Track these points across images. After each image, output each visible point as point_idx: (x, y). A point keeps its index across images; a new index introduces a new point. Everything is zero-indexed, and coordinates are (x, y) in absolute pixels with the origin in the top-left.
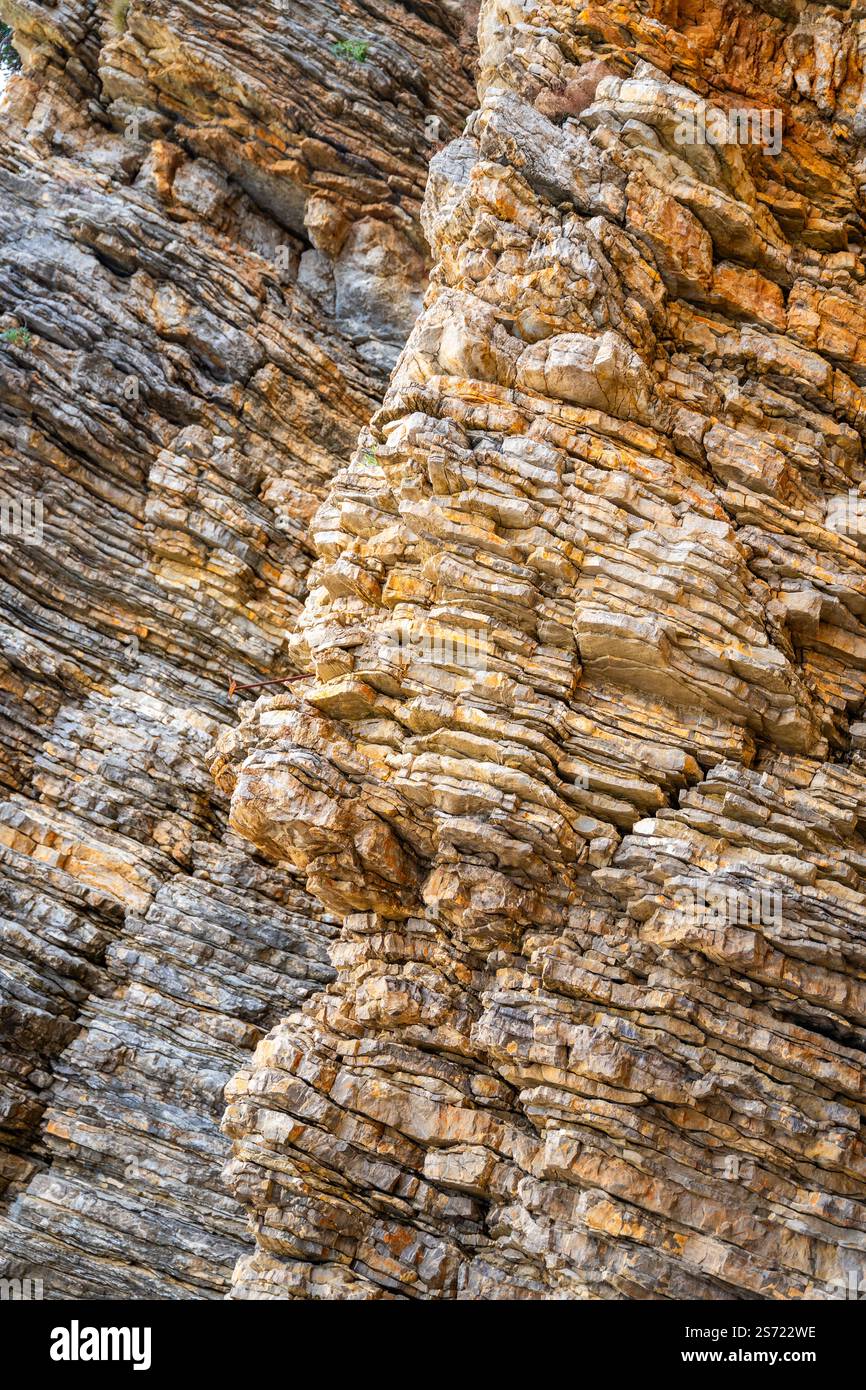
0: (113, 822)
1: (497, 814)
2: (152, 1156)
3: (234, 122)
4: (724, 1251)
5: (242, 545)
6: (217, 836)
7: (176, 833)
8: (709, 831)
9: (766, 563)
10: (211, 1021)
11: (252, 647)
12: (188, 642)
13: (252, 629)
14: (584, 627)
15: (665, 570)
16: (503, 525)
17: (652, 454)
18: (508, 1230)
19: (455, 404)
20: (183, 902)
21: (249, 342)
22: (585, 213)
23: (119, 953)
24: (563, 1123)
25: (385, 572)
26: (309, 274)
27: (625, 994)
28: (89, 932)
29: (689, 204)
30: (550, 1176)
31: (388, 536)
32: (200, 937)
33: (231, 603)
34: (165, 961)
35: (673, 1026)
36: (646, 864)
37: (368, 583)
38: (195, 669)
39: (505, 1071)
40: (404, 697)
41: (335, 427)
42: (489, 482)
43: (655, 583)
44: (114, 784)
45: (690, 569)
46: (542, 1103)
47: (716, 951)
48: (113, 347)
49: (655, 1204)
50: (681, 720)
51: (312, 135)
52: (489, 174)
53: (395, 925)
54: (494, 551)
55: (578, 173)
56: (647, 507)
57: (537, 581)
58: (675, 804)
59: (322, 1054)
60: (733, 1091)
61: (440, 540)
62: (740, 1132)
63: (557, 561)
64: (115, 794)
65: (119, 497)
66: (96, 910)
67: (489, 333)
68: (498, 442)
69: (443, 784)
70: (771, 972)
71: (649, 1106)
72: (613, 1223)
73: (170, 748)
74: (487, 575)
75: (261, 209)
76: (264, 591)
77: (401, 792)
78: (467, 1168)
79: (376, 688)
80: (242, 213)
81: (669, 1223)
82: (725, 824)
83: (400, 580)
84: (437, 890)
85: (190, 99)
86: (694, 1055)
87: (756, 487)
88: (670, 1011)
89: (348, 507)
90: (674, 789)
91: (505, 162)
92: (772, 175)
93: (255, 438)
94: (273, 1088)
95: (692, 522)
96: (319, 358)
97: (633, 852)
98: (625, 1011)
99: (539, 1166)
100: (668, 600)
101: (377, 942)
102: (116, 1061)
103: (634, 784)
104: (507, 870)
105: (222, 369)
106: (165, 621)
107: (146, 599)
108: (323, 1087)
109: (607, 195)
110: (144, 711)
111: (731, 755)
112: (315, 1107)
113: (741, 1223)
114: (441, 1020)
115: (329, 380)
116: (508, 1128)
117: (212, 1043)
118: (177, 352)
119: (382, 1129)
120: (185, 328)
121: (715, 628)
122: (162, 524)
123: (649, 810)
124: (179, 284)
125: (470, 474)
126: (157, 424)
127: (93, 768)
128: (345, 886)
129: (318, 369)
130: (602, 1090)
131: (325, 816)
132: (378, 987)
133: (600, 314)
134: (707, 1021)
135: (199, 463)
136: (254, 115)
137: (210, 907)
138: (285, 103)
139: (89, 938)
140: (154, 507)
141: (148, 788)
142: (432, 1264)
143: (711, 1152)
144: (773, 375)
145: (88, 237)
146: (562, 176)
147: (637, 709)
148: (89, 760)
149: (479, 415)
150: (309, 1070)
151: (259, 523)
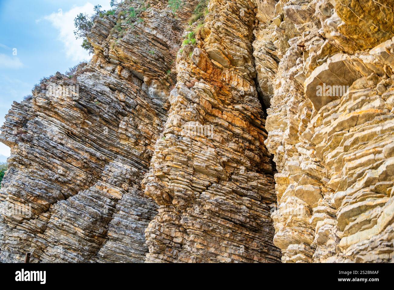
0: (115, 184)
1: (183, 192)
2: (125, 238)
3: (132, 63)
4: (214, 249)
5: (135, 137)
6: (132, 186)
7: (125, 186)
8: (212, 193)
9: (220, 154)
10: (133, 216)
11: (136, 154)
12: (126, 153)
13: (136, 151)
14: (195, 165)
15: (206, 156)
16: (183, 150)
17: (204, 138)
18: (185, 248)
19: (176, 132)
20: (127, 197)
21: (135, 102)
22: (194, 103)
23: (118, 206)
24: (193, 234)
25: (166, 156)
26: (144, 87)
27: (201, 216)
28: (113, 203)
29: (208, 101)
30: (191, 241)
31: (166, 151)
32: (130, 203)
33: (133, 146)
34: (125, 207)
35: (207, 220)
36: (204, 198)
37: (163, 158)
38: (126, 157)
39: (184, 227)
40: (169, 175)
41: (149, 115)
42: (181, 144)
43: (205, 158)
44: (115, 178)
45: (209, 156)
46: (190, 231)
47: (213, 210)
48: (113, 104)
49: (205, 244)
50: (208, 177)
51: (145, 66)
52: (180, 97)
53: (168, 207)
54: (182, 154)
55: (193, 97)
56: (203, 147)
57: (188, 158)
58: (207, 189)
59: (159, 225)
60: (215, 228)
61: (174, 153)
62: (216, 234)
63: (191, 156)
64: (115, 180)
65: (114, 129)
66: (114, 199)
67: (180, 121)
68: (182, 138)
69: (175, 188)
70: (221, 212)
71: (205, 231)
72: (200, 247)
73: (124, 172)
74: (181, 158)
75: (135, 76)
76: (138, 144)
77: (169, 189)
78: (179, 240)
79: (165, 173)
80: (132, 77)
81: (207, 246)
82: (214, 192)
83: (168, 157)
84: (174, 202)
85: (124, 59)
86: (210, 224)
87: (218, 142)
88: (207, 218)
89: (160, 146)
90: (207, 187)
91: (182, 95)
92: (220, 94)
93: (136, 118)
94: (152, 231)
95: (210, 149)
96: (146, 103)
97: (202, 197)
98: (201, 218)
99: (190, 239)
100: (206, 161)
101: (165, 209)
102: (118, 223)
103: (202, 187)
104: (184, 199)
105: (130, 106)
106: (122, 149)
107: (118, 146)
108: (159, 230)
109: (197, 100)
110: (119, 165)
111: (215, 182)
112: (158, 233)
113: (216, 246)
114: (175, 220)
115: (148, 107)
116: (185, 235)
117: (133, 220)
118: (123, 104)
119: (167, 235)
120: (124, 100)
121: (213, 164)
122: (121, 133)
123: (204, 190)
124: (123, 92)
125: (178, 143)
126: (120, 117)
127: (112, 175)
128: (161, 202)
129: (146, 105)
130: (198, 229)
131: (159, 193)
132: (166, 216)
133: (196, 118)
134: (212, 219)
135: (127, 123)
136: (135, 63)
137: (132, 198)
138: (141, 61)
139: (113, 204)
140: (120, 131)
141: (121, 178)
142: (175, 253)
143: (212, 237)
144: (221, 125)
145: (108, 85)
146: (190, 98)
147: (202, 176)
148: (111, 174)
149: (179, 134)
150: (157, 228)
151: (137, 133)
